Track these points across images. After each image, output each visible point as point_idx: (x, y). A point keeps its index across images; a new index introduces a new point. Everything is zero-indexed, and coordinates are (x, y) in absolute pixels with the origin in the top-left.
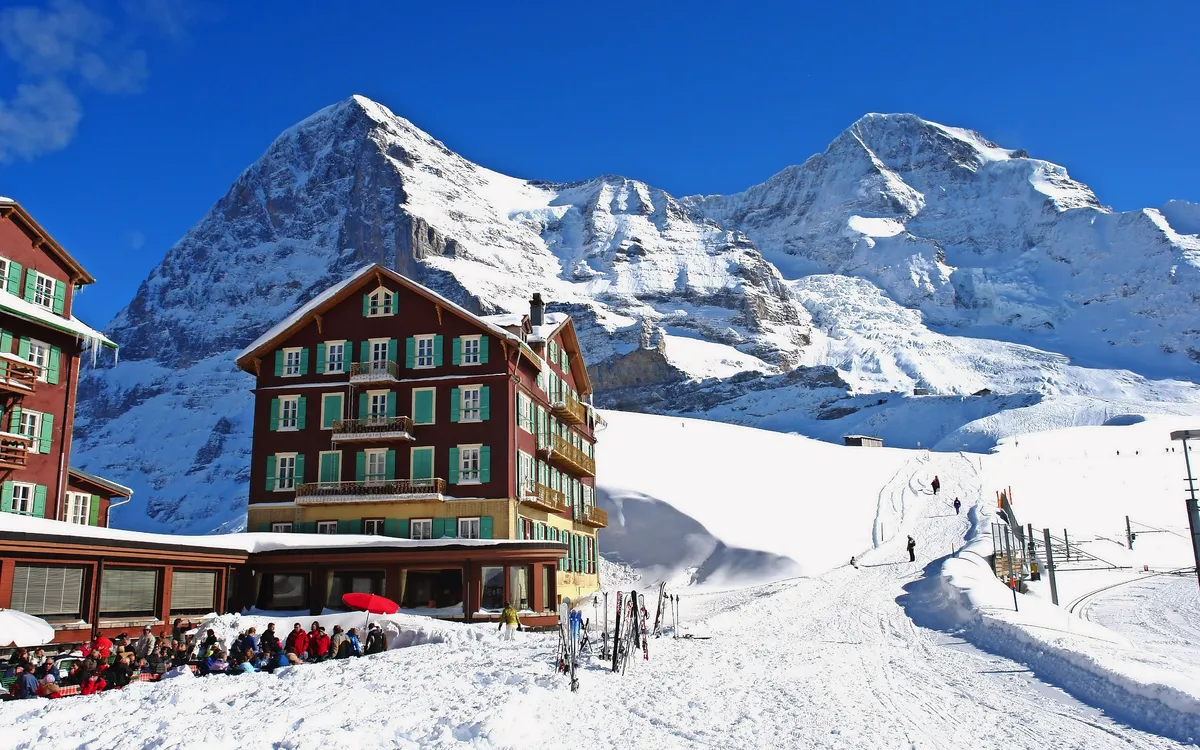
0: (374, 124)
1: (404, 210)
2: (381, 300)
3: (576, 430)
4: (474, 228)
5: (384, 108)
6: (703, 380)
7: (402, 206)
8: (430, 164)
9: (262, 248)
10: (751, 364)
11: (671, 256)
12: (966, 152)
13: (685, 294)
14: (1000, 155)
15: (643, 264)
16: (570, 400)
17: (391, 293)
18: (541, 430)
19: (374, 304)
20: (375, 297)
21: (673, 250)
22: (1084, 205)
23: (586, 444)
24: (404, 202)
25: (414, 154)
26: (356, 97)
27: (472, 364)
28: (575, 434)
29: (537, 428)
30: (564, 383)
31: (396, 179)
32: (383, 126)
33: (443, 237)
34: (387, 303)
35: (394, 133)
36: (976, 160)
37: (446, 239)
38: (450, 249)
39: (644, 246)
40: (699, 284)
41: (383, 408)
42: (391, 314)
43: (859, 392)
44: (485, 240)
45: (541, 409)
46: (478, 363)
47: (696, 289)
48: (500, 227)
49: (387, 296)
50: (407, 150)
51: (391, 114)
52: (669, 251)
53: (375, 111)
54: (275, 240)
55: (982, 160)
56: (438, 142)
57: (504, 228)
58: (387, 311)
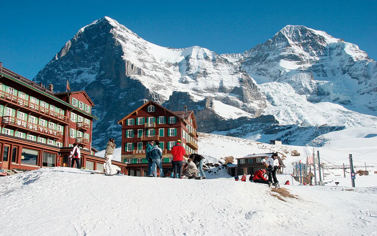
0: (112, 27)
1: (122, 58)
2: (151, 108)
3: (194, 138)
4: (147, 65)
5: (116, 21)
6: (228, 120)
7: (122, 56)
8: (133, 42)
9: (73, 71)
10: (245, 114)
11: (217, 75)
12: (322, 39)
13: (222, 89)
14: (334, 41)
15: (207, 78)
16: (193, 131)
17: (153, 106)
18: (187, 138)
19: (150, 109)
20: (150, 107)
21: (218, 73)
22: (364, 59)
23: (196, 141)
24: (123, 55)
25: (127, 38)
26: (106, 17)
27: (172, 123)
28: (194, 139)
29: (186, 138)
30: (191, 127)
31: (120, 47)
32: (116, 28)
33: (137, 67)
34: (153, 109)
35: (119, 30)
36: (326, 42)
37: (137, 68)
38: (139, 72)
39: (208, 72)
40: (227, 85)
41: (152, 133)
42: (154, 111)
43: (282, 124)
44: (152, 69)
45: (187, 133)
46: (174, 123)
47: (226, 87)
48: (157, 64)
49: (153, 107)
50: (124, 37)
51: (118, 24)
52: (216, 73)
53: (113, 22)
54: (77, 68)
55: (328, 43)
56: (135, 34)
57: (158, 65)
58: (153, 111)
